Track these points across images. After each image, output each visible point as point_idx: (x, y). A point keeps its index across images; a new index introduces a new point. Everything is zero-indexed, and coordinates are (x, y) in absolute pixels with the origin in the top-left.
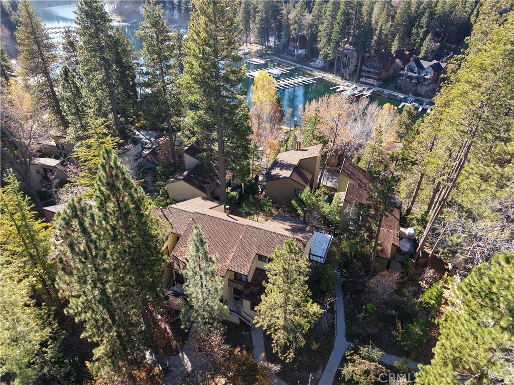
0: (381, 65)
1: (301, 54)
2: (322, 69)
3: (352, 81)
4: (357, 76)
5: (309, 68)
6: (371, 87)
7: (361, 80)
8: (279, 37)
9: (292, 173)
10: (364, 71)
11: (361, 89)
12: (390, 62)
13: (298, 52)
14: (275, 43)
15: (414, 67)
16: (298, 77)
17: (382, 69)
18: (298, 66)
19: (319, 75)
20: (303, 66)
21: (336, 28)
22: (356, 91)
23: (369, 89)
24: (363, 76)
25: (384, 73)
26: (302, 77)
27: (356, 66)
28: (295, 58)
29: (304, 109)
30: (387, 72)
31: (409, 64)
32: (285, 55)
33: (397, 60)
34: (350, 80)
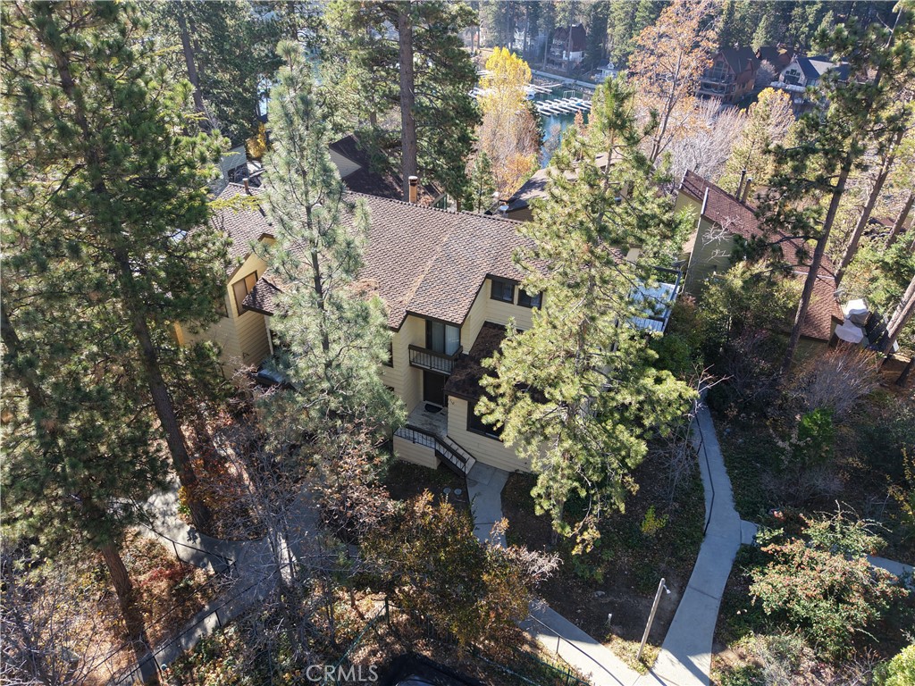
0: (732, 72)
1: (574, 61)
5: (589, 85)
8: (533, 32)
12: (749, 67)
13: (568, 55)
14: (525, 42)
15: (799, 74)
16: (568, 98)
17: (733, 79)
18: (569, 81)
20: (578, 82)
25: (737, 87)
26: (576, 99)
28: (563, 69)
30: (743, 87)
31: (789, 69)
32: (544, 65)
33: (764, 62)
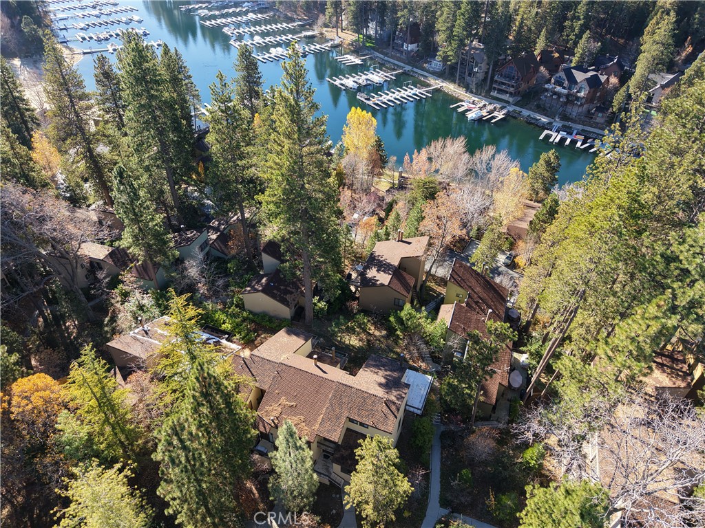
0: (520, 75)
1: (412, 51)
2: (440, 75)
3: (480, 95)
4: (487, 88)
5: (422, 72)
6: (505, 105)
7: (492, 93)
8: (382, 24)
9: (391, 279)
10: (496, 81)
11: (490, 107)
12: (532, 70)
13: (407, 47)
14: (377, 31)
15: (564, 80)
16: (407, 87)
17: (520, 79)
18: (408, 68)
19: (436, 83)
20: (415, 70)
21: (460, 22)
22: (485, 110)
23: (502, 108)
24: (495, 89)
25: (523, 85)
26: (412, 87)
27: (486, 73)
28: (404, 57)
29: (412, 160)
30: (528, 83)
31: (558, 75)
32: (389, 51)
33: (542, 68)
34: (477, 94)
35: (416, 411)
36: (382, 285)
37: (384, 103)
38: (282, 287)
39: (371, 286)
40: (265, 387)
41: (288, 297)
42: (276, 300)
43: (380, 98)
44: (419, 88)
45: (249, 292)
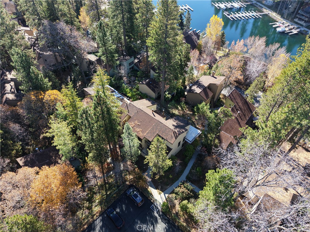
2: (270, 7)
3: (288, 20)
4: (293, 17)
5: (261, 5)
6: (300, 26)
7: (295, 20)
9: (202, 91)
10: (299, 14)
11: (292, 27)
16: (250, 11)
19: (266, 11)
20: (258, 3)
22: (288, 28)
23: (298, 28)
24: (297, 17)
26: (253, 12)
27: (295, 9)
29: (235, 44)
34: (287, 19)
35: (189, 142)
36: (196, 93)
37: (236, 18)
38: (154, 85)
39: (192, 92)
40: (132, 116)
41: (156, 89)
42: (151, 89)
43: (235, 15)
44: (257, 13)
45: (141, 84)
